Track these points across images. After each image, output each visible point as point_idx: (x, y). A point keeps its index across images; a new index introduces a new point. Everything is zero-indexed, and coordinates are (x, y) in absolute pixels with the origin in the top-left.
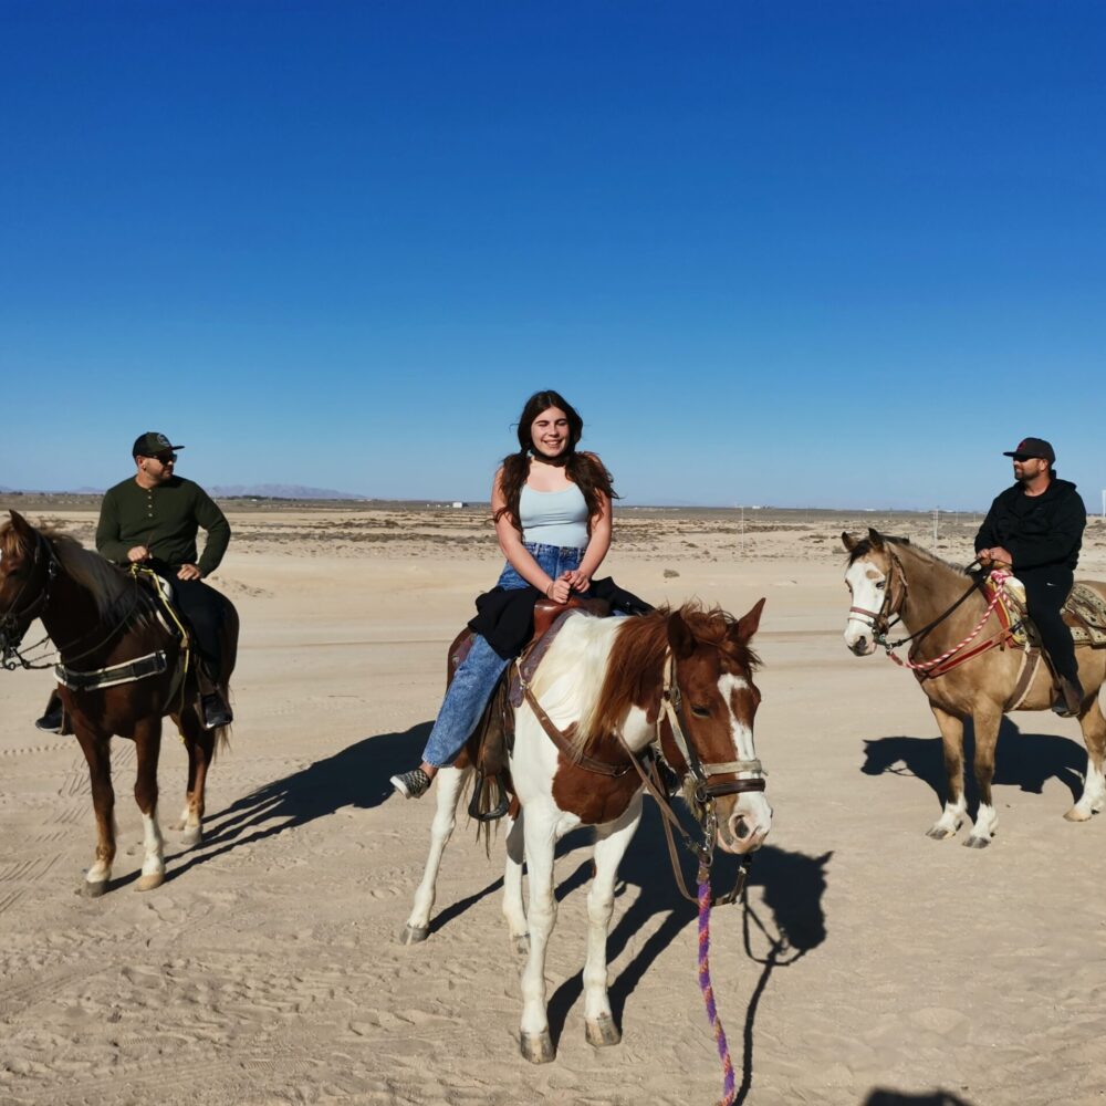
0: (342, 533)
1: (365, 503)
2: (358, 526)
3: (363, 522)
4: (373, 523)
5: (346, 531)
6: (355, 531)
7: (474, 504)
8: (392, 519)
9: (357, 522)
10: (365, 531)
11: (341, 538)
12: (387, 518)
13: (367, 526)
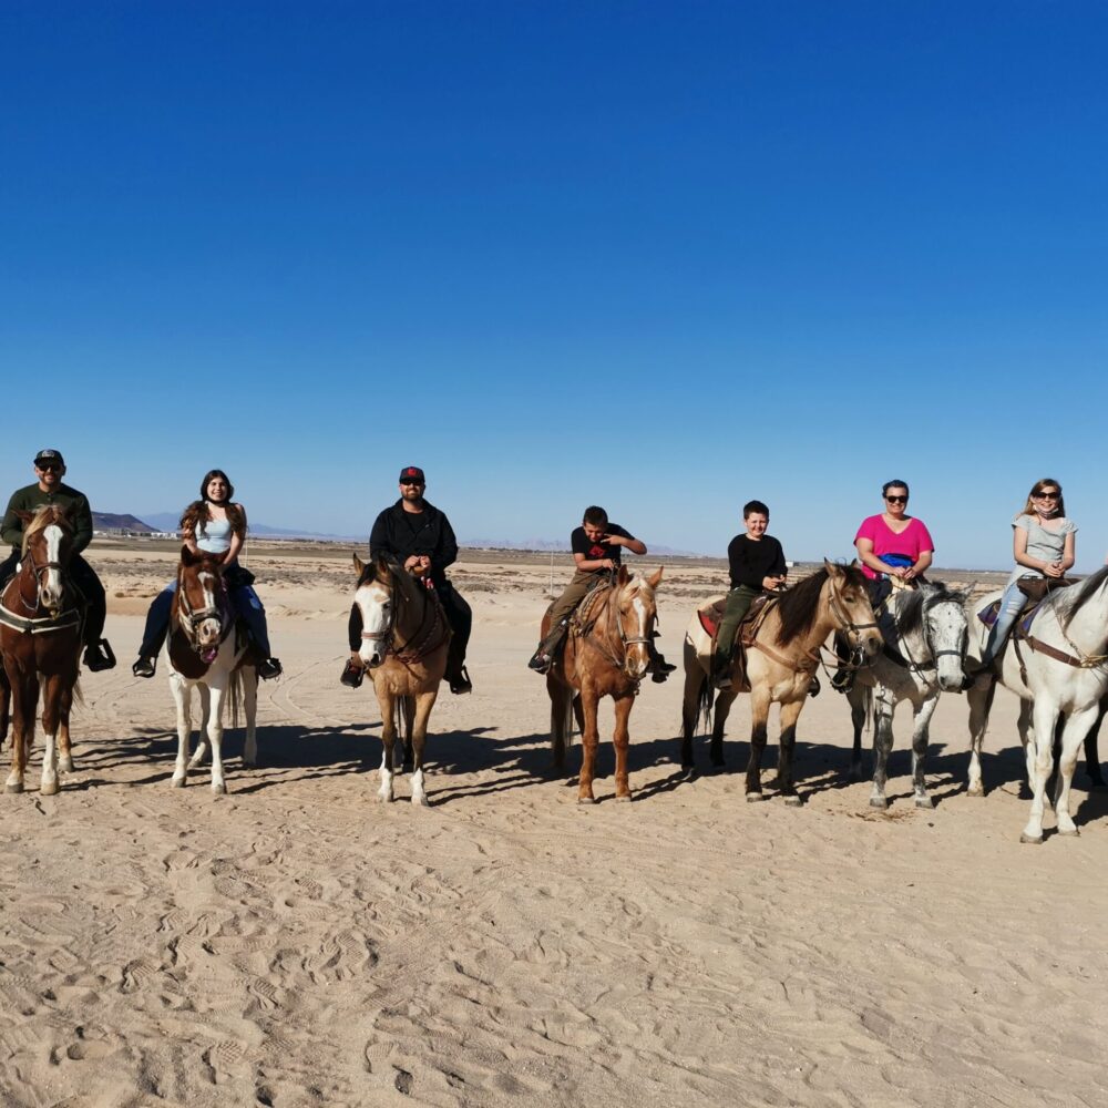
0: (668, 588)
1: (696, 560)
2: (684, 582)
3: (689, 578)
4: (700, 579)
5: (672, 587)
6: (680, 587)
7: (804, 563)
8: (719, 576)
9: (684, 579)
10: (689, 587)
11: (665, 593)
12: (715, 575)
13: (693, 582)
